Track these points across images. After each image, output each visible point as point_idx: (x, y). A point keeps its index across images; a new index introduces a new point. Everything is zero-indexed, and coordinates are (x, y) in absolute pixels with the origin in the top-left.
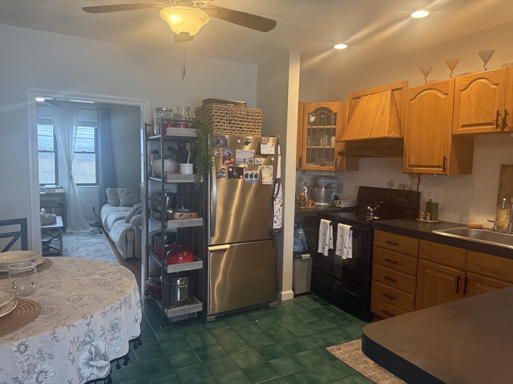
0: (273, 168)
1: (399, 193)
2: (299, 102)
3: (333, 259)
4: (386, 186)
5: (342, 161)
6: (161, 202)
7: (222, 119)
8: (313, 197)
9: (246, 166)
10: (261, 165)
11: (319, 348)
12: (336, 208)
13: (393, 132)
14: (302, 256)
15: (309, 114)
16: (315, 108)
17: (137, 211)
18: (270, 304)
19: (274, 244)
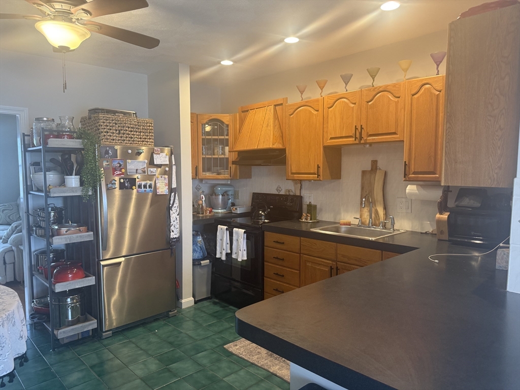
0: (168, 178)
1: (286, 197)
2: (191, 113)
3: (232, 262)
4: (274, 192)
5: (236, 169)
6: (44, 218)
7: (110, 129)
8: (212, 205)
9: (139, 176)
10: (155, 175)
11: (217, 347)
12: (233, 214)
13: (276, 144)
14: (202, 262)
15: (202, 125)
16: (208, 120)
17: (17, 230)
18: (170, 313)
19: (172, 253)
